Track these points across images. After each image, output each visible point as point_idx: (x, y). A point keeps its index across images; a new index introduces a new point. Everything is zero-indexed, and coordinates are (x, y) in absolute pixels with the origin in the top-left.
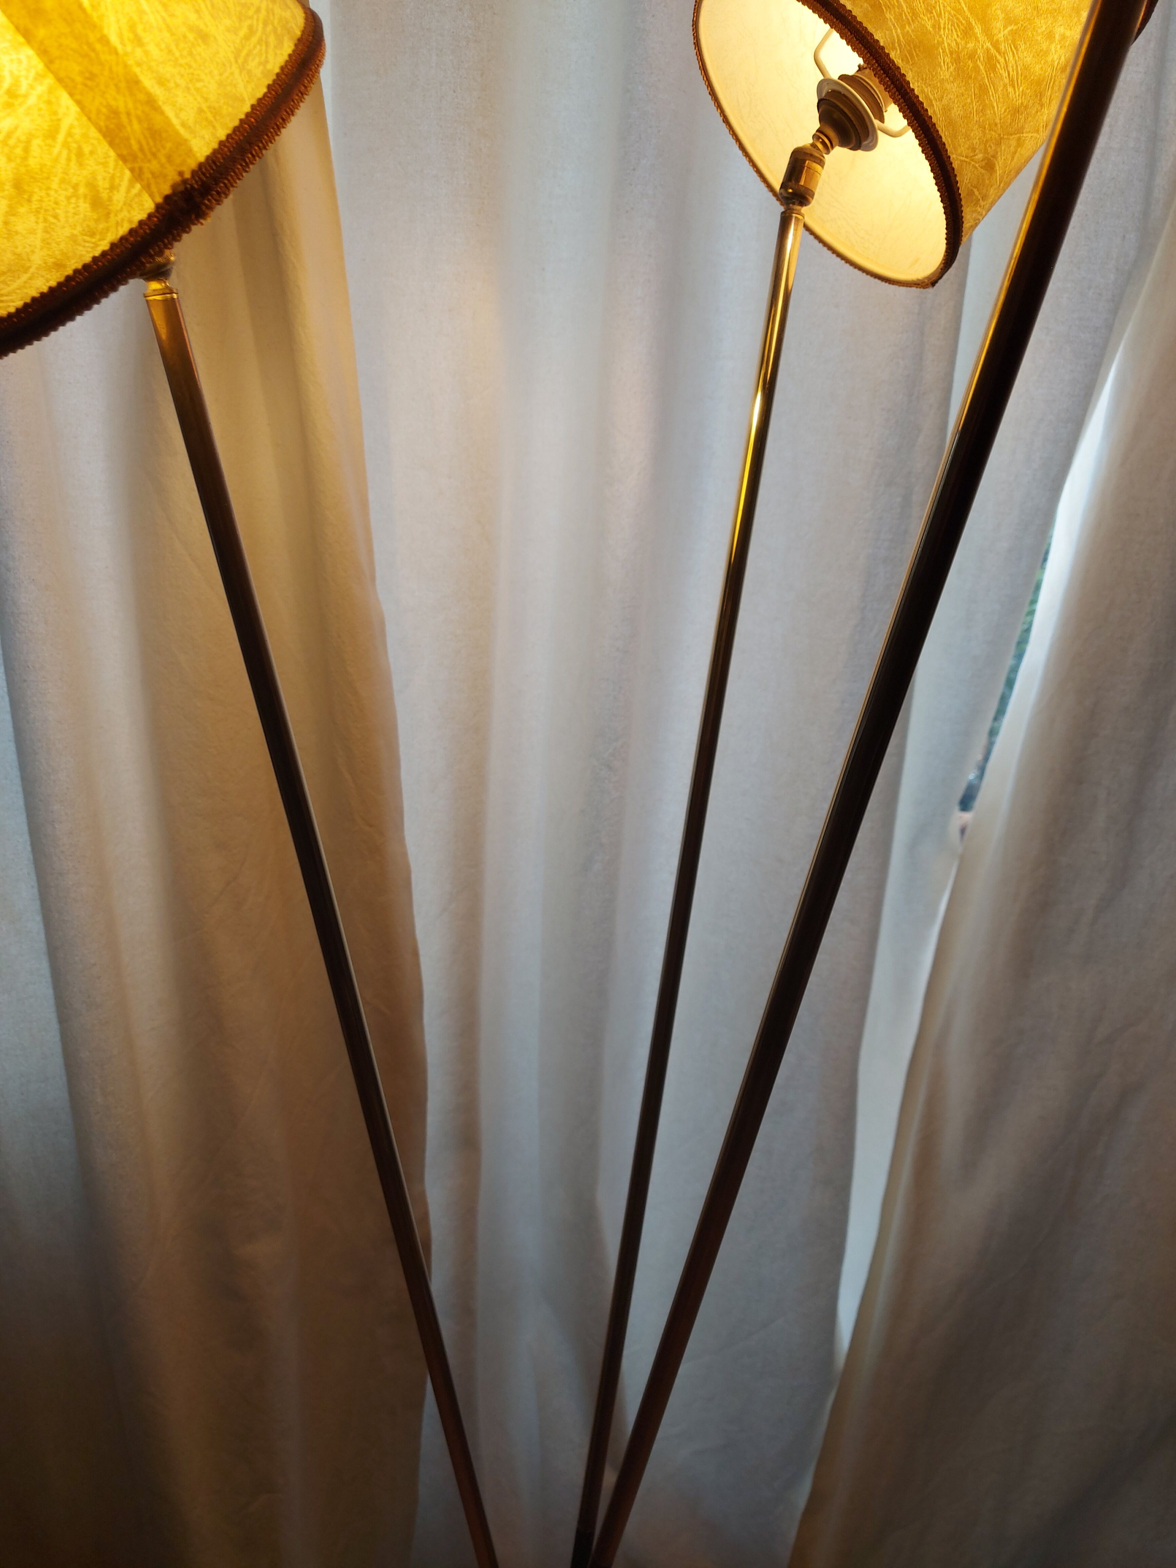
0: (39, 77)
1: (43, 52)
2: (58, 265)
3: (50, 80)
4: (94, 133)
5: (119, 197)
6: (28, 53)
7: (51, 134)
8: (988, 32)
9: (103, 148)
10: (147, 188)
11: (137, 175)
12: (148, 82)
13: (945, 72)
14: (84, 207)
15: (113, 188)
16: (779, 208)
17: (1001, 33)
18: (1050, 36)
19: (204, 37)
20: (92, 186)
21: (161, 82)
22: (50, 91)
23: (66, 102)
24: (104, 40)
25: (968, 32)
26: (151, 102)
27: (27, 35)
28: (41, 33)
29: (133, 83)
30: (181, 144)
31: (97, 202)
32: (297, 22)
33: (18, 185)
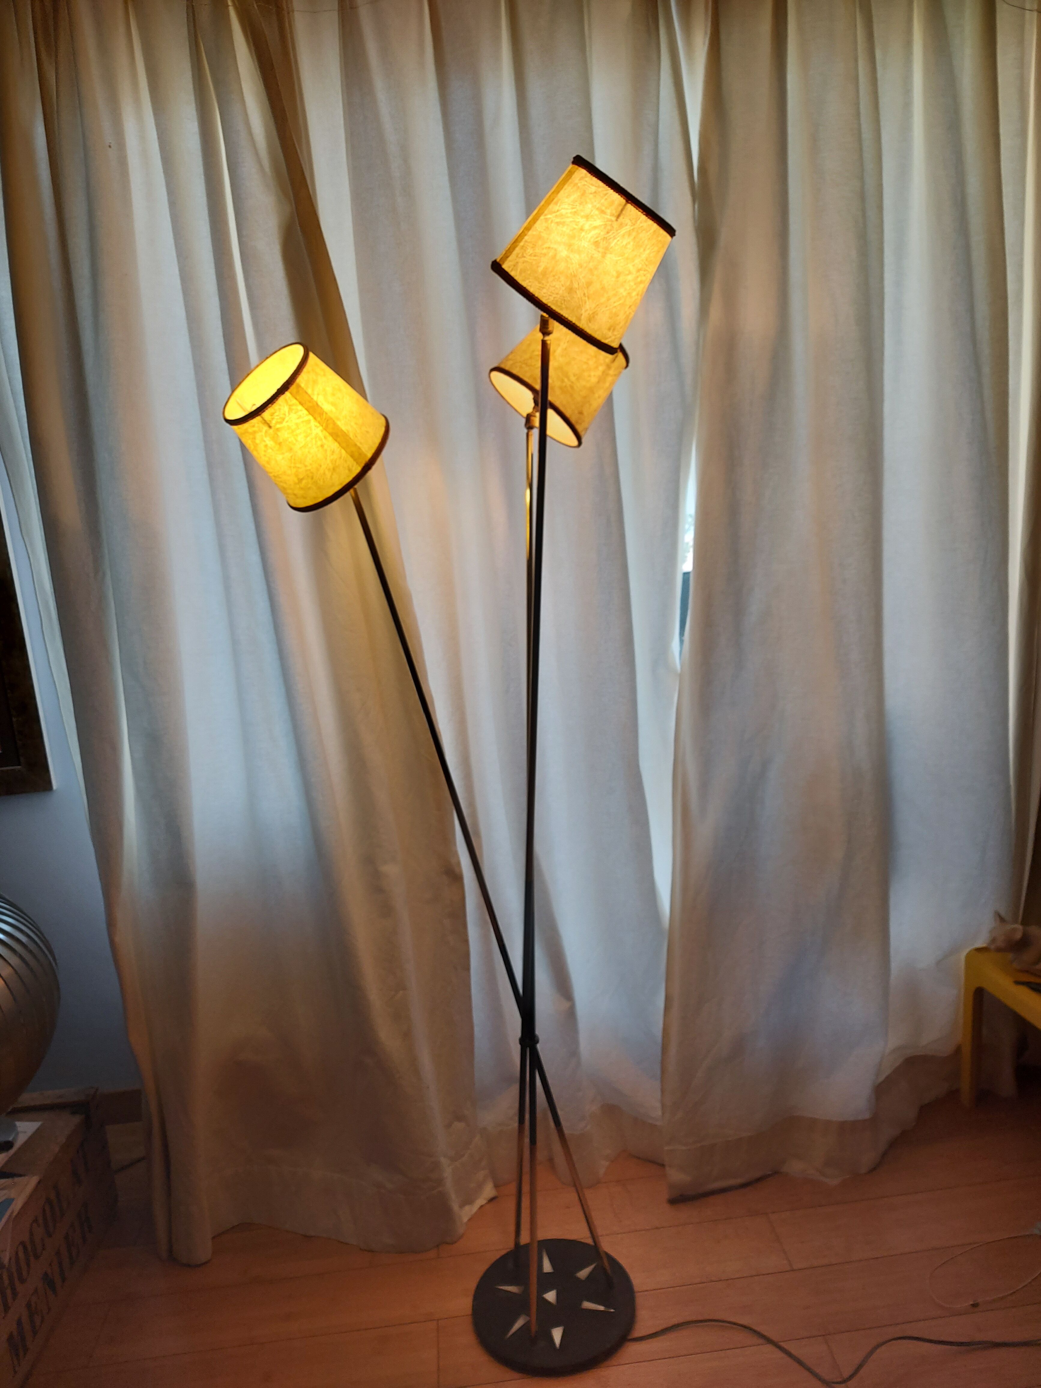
0: (338, 448)
1: (339, 443)
2: (341, 484)
3: (340, 448)
4: (349, 456)
5: (354, 468)
6: (336, 444)
7: (340, 458)
8: (569, 379)
9: (351, 459)
10: (360, 466)
11: (357, 463)
12: (358, 444)
13: (558, 392)
14: (347, 471)
15: (353, 466)
16: (526, 431)
17: (573, 379)
18: (590, 376)
19: (367, 432)
20: (348, 467)
21: (361, 443)
22: (340, 450)
23: (343, 451)
24: (350, 438)
25: (563, 381)
26: (359, 448)
27: (336, 440)
28: (338, 439)
29: (356, 445)
30: (366, 455)
31: (350, 470)
32: (383, 421)
33: (334, 469)
